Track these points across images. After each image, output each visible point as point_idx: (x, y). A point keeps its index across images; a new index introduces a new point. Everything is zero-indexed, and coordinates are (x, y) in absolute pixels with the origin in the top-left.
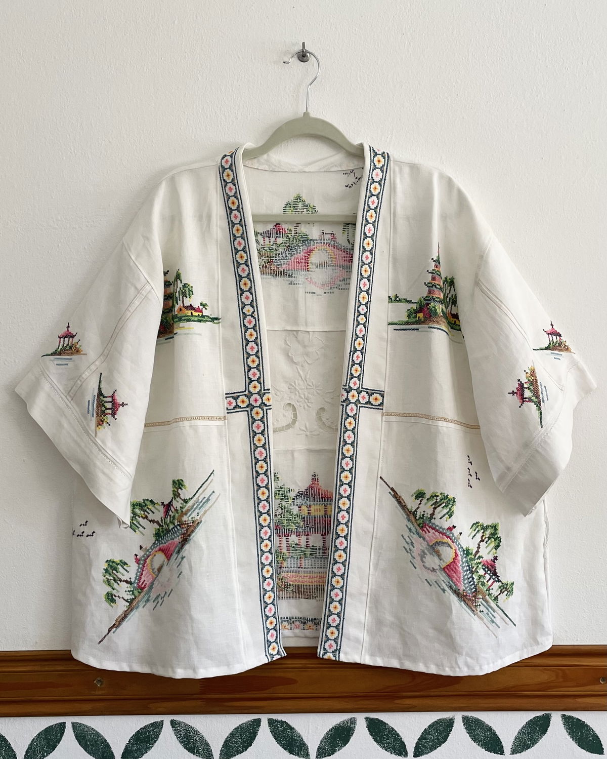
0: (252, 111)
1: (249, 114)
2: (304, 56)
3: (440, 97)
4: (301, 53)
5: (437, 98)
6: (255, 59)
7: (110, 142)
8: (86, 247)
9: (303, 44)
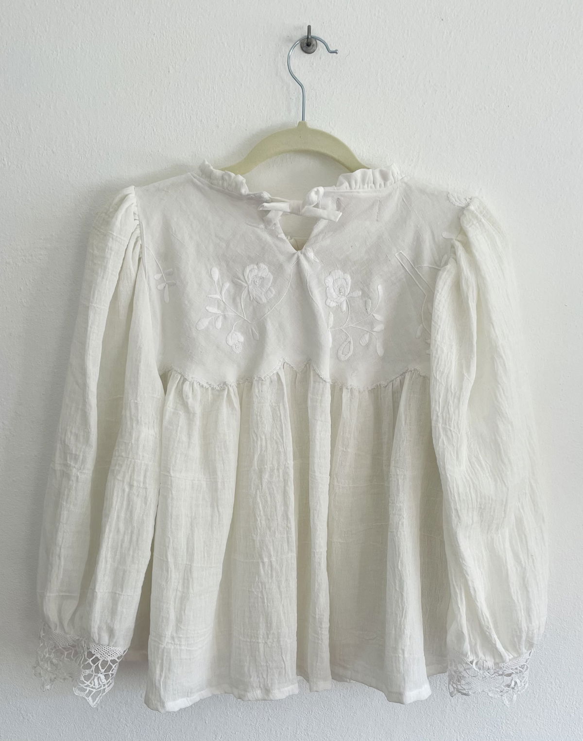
0: (238, 118)
1: (234, 122)
2: (308, 45)
3: (485, 108)
4: (306, 41)
5: (480, 110)
6: (244, 47)
7: (53, 152)
8: (22, 288)
9: (309, 27)
